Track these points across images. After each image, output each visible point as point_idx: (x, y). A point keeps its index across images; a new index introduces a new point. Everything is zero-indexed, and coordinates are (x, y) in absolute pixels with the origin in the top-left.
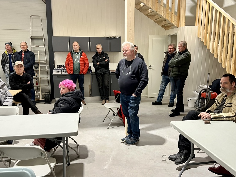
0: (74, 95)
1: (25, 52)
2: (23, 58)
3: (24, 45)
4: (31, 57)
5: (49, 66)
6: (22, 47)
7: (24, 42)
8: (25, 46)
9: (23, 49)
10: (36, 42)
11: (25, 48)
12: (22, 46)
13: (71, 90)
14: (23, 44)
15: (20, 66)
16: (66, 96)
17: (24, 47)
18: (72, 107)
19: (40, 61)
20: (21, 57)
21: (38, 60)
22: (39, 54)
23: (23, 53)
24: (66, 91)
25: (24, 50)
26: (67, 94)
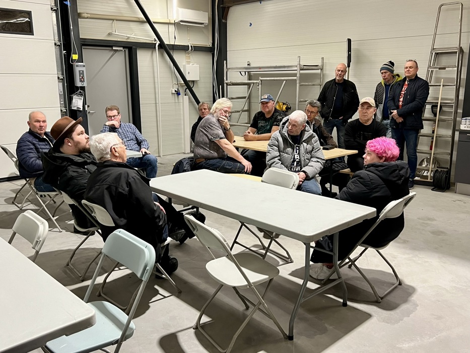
0: (382, 170)
1: (410, 80)
2: (403, 93)
3: (410, 66)
4: (419, 90)
5: (462, 111)
6: (406, 70)
7: (412, 61)
8: (413, 69)
9: (407, 75)
10: (444, 60)
11: (412, 73)
12: (407, 68)
13: (384, 159)
14: (409, 64)
15: (366, 107)
16: (367, 169)
17: (411, 70)
18: (371, 195)
19: (442, 99)
20: (401, 91)
21: (439, 98)
22: (443, 86)
23: (406, 83)
24: (373, 159)
25: (409, 77)
26: (370, 167)
